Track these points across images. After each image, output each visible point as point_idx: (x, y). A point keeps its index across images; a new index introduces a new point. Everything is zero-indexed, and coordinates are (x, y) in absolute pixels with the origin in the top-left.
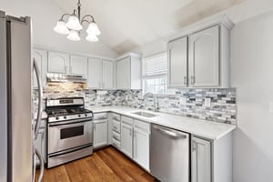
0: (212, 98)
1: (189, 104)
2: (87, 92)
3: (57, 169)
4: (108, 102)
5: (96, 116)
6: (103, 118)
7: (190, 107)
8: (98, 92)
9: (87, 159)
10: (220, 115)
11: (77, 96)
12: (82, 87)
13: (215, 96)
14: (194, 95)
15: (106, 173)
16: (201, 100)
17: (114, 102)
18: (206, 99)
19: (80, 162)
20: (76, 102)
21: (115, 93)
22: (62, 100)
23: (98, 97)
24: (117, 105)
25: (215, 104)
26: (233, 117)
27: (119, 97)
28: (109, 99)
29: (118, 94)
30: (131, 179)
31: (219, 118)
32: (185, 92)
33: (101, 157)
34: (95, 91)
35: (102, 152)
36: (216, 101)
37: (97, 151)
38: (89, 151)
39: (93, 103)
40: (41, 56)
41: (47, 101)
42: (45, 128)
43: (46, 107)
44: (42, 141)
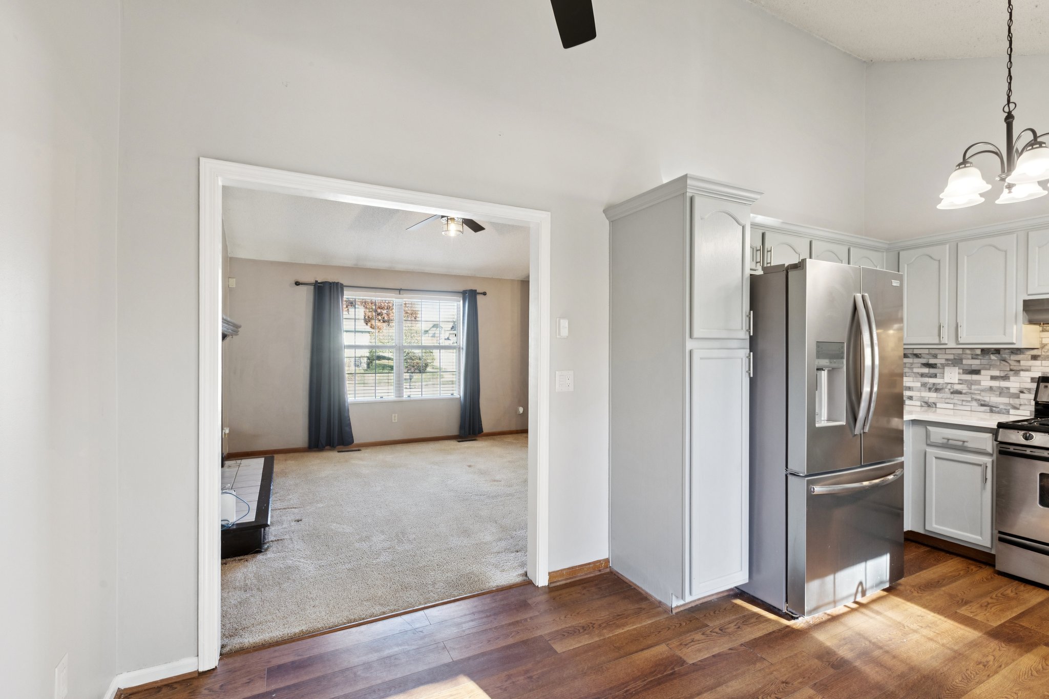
40: (1006, 252)
41: (1042, 385)
42: (991, 455)
43: (1037, 404)
44: (984, 488)
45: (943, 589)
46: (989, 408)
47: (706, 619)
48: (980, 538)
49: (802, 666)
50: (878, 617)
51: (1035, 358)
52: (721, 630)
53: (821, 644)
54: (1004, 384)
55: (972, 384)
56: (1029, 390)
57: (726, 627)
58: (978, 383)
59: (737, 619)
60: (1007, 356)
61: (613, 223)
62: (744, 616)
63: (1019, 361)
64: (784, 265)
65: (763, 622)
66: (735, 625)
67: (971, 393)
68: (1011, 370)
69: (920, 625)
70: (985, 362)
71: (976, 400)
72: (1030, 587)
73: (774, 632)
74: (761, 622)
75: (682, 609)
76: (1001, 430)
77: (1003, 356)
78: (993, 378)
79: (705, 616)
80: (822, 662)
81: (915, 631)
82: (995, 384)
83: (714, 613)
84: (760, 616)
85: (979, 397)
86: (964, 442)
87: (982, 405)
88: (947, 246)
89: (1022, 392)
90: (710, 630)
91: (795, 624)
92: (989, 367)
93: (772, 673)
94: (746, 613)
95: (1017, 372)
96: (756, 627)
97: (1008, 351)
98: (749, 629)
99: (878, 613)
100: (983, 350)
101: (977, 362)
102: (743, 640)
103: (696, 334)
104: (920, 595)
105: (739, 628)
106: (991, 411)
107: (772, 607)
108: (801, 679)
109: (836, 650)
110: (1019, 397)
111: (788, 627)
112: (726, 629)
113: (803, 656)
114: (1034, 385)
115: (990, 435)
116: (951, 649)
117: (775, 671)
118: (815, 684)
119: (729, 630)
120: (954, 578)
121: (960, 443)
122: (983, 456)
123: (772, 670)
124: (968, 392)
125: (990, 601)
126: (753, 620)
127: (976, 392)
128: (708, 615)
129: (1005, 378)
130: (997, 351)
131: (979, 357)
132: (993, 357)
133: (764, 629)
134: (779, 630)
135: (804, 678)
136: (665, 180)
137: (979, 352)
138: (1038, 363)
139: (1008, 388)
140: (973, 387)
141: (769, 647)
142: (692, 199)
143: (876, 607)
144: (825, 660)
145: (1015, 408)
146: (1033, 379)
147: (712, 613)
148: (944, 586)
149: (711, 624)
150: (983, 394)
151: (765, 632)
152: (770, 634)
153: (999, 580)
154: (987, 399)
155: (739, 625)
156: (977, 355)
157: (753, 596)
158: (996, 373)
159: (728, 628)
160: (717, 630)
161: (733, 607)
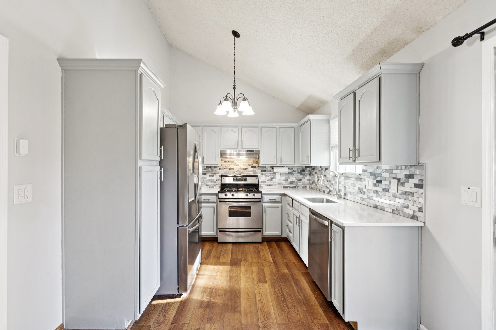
0: (399, 180)
1: (375, 188)
2: (263, 169)
3: (226, 245)
4: (291, 183)
5: (266, 198)
6: (275, 202)
7: (377, 192)
8: (276, 170)
9: (255, 245)
10: (407, 207)
11: (252, 173)
12: (257, 162)
13: (402, 177)
14: (380, 174)
15: (265, 260)
16: (388, 183)
17: (300, 184)
18: (393, 181)
19: (247, 246)
20: (250, 181)
21: (302, 171)
22: (235, 178)
23: (278, 177)
24: (305, 188)
25: (402, 189)
26: (420, 210)
27: (308, 177)
28: (292, 178)
29: (307, 172)
30: (287, 271)
31: (406, 210)
32: (371, 171)
33: (270, 247)
34: (272, 167)
35: (274, 244)
36: (403, 184)
37: (268, 240)
38: (258, 238)
39: (270, 183)
40: (216, 133)
41: (222, 178)
42: (216, 203)
43: (221, 183)
44: (214, 215)
45: (212, 255)
46: (208, 187)
47: (147, 322)
48: (213, 233)
49: (198, 316)
50: (204, 277)
51: (220, 169)
52: (158, 323)
53: (197, 300)
54: (212, 178)
55: (204, 179)
56: (218, 180)
57: (159, 320)
58: (206, 178)
59: (160, 312)
60: (213, 168)
61: (65, 71)
62: (163, 308)
63: (216, 170)
64: (176, 125)
65: (172, 305)
66: (162, 316)
67: (204, 182)
68: (214, 173)
69: (216, 272)
70: (207, 170)
71: (205, 184)
72: (227, 244)
73: (179, 307)
74: (171, 306)
75: (131, 326)
76: (219, 194)
77: (212, 168)
78: (210, 176)
79: (145, 321)
80: (203, 308)
81: (216, 276)
82: (210, 178)
83: (149, 316)
84: (168, 304)
85: (206, 183)
86: (209, 200)
87: (207, 186)
88: (200, 128)
89: (217, 180)
90: (153, 327)
91: (183, 298)
92: (209, 172)
93: (192, 328)
94: (162, 306)
95: (215, 174)
96: (171, 310)
97: (213, 167)
98: (169, 313)
99: (203, 275)
100: (207, 166)
101: (205, 171)
102: (171, 321)
103: (143, 157)
104: (208, 261)
105: (164, 316)
106: (209, 188)
107: (169, 296)
108: (202, 322)
109: (203, 299)
110: (216, 182)
111: (182, 301)
112: (159, 321)
113: (196, 311)
114: (220, 178)
115: (215, 196)
116: (228, 276)
117: (192, 326)
118: (207, 320)
119: (162, 320)
120: (211, 250)
121: (208, 200)
122: (214, 204)
123: (190, 327)
124: (203, 182)
125: (223, 253)
126: (167, 307)
127: (205, 181)
128: (146, 319)
129: (213, 176)
130: (211, 167)
131: (206, 169)
132: (210, 169)
133: (174, 309)
134: (180, 305)
135: (202, 321)
136: (98, 57)
137: (206, 167)
138: (220, 171)
139: (213, 179)
140: (204, 180)
141: (182, 316)
142: (140, 76)
143: (201, 273)
144: (203, 307)
145: (215, 186)
146: (219, 176)
147: (148, 317)
148: (211, 254)
149: (151, 324)
150: (207, 182)
151: (176, 310)
152: (178, 309)
153: (220, 245)
154: (208, 184)
155: (163, 314)
156: (205, 168)
157: (159, 295)
158: (210, 174)
159: (160, 320)
160: (156, 325)
161: (155, 307)
